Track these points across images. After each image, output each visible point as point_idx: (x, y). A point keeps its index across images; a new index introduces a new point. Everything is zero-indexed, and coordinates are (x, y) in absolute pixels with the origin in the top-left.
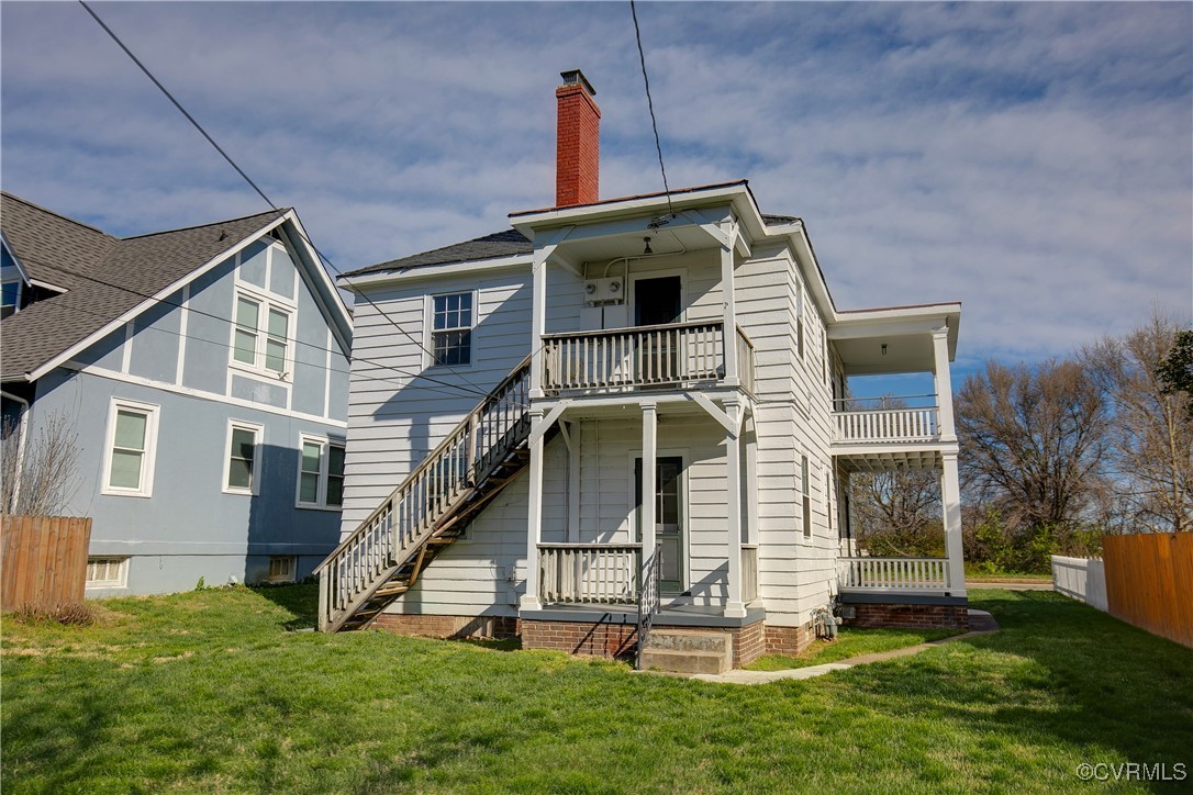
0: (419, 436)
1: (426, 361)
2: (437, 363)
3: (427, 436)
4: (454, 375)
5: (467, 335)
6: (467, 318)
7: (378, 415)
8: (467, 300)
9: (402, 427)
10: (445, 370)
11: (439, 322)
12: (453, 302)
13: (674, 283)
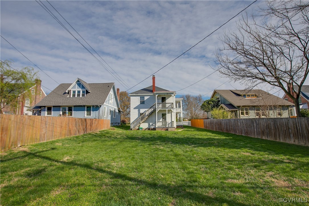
0: (139, 111)
1: (140, 103)
2: (141, 103)
3: (140, 111)
4: (142, 105)
5: (144, 101)
6: (144, 99)
7: (134, 109)
8: (144, 97)
9: (137, 110)
10: (141, 104)
11: (141, 99)
12: (142, 98)
13: (165, 98)
